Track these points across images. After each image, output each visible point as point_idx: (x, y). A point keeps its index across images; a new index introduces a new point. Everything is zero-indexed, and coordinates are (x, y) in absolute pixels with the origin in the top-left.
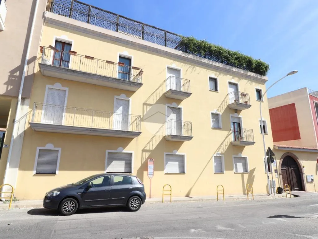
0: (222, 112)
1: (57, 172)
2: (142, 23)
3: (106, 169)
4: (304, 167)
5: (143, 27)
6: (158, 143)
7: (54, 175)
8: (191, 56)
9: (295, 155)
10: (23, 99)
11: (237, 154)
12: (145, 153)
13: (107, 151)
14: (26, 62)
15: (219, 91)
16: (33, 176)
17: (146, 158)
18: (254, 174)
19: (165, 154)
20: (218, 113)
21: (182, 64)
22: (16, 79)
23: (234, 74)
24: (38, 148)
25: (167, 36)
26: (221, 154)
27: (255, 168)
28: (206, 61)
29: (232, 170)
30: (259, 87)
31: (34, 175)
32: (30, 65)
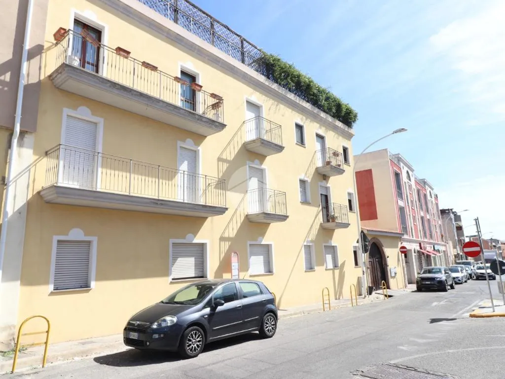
0: (311, 177)
1: (93, 284)
2: (211, 18)
3: (171, 274)
4: (388, 257)
5: (211, 24)
6: (239, 225)
7: (88, 291)
8: (275, 86)
9: (380, 241)
10: (23, 133)
11: (327, 242)
12: (223, 243)
13: (172, 241)
14: (25, 55)
15: (306, 146)
16: (49, 295)
17: (226, 251)
18: (345, 269)
19: (249, 243)
20: (306, 179)
21: (264, 96)
22: (6, 89)
23: (322, 122)
24: (56, 238)
25: (244, 46)
26: (312, 241)
27: (344, 262)
28: (291, 96)
29: (323, 265)
30: (346, 144)
31: (52, 294)
32: (32, 61)
